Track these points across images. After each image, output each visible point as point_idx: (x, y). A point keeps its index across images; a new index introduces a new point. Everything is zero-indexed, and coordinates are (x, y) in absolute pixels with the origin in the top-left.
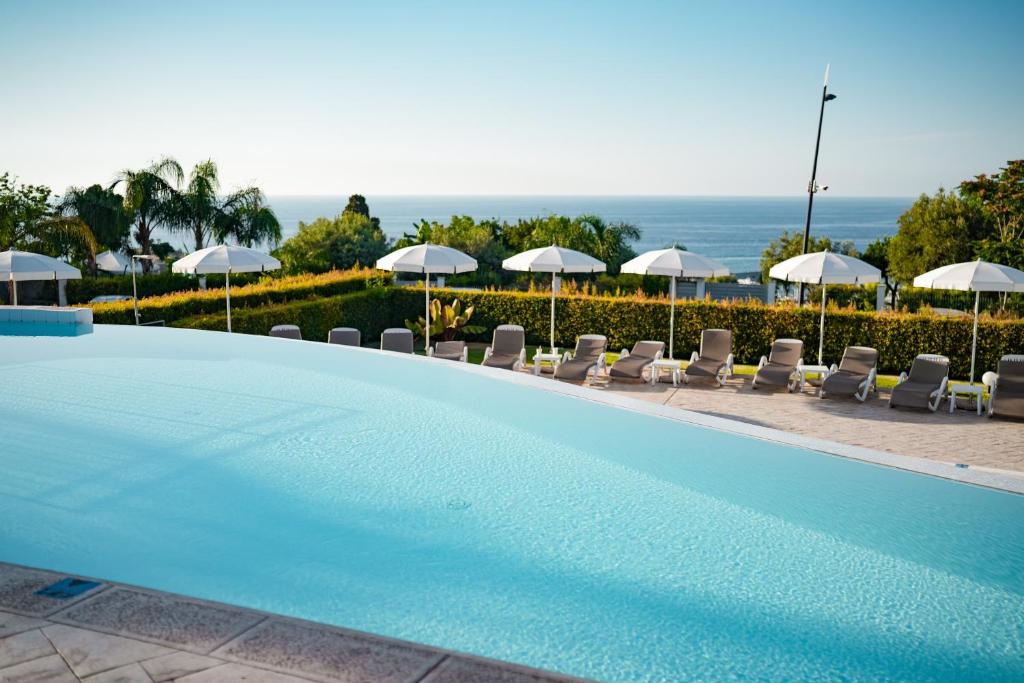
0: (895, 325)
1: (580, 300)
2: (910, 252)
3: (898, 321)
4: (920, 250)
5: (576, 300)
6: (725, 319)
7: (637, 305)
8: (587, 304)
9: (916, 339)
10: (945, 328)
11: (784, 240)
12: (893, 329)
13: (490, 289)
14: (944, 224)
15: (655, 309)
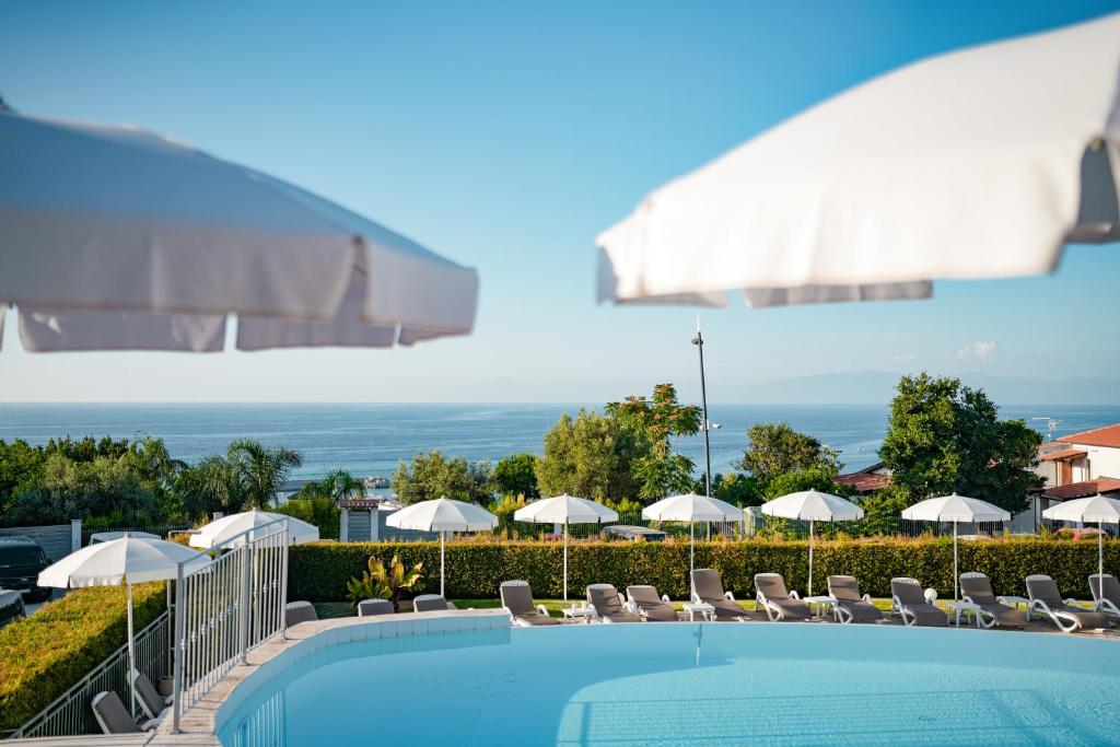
1: (516, 547)
2: (562, 471)
5: (510, 547)
7: (581, 548)
8: (525, 551)
13: (389, 540)
15: (600, 553)
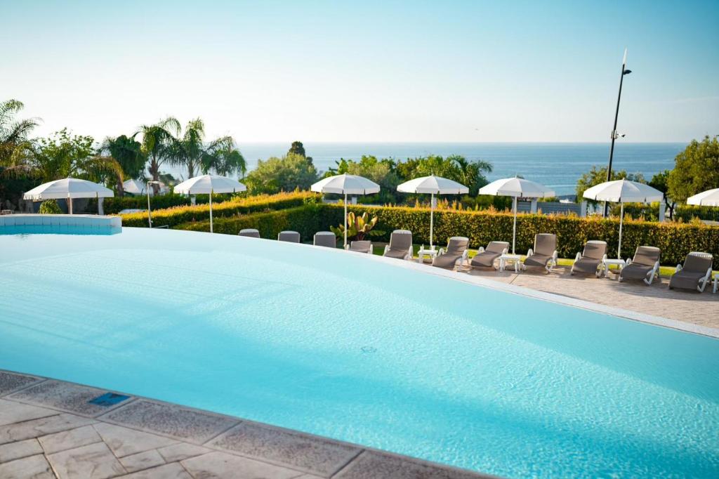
0: (673, 232)
1: (450, 213)
2: (684, 181)
3: (675, 229)
4: (691, 179)
5: (447, 213)
6: (552, 226)
7: (490, 217)
8: (456, 216)
9: (688, 241)
10: (710, 235)
11: (592, 173)
12: (671, 235)
13: (388, 206)
14: (709, 161)
15: (502, 220)
